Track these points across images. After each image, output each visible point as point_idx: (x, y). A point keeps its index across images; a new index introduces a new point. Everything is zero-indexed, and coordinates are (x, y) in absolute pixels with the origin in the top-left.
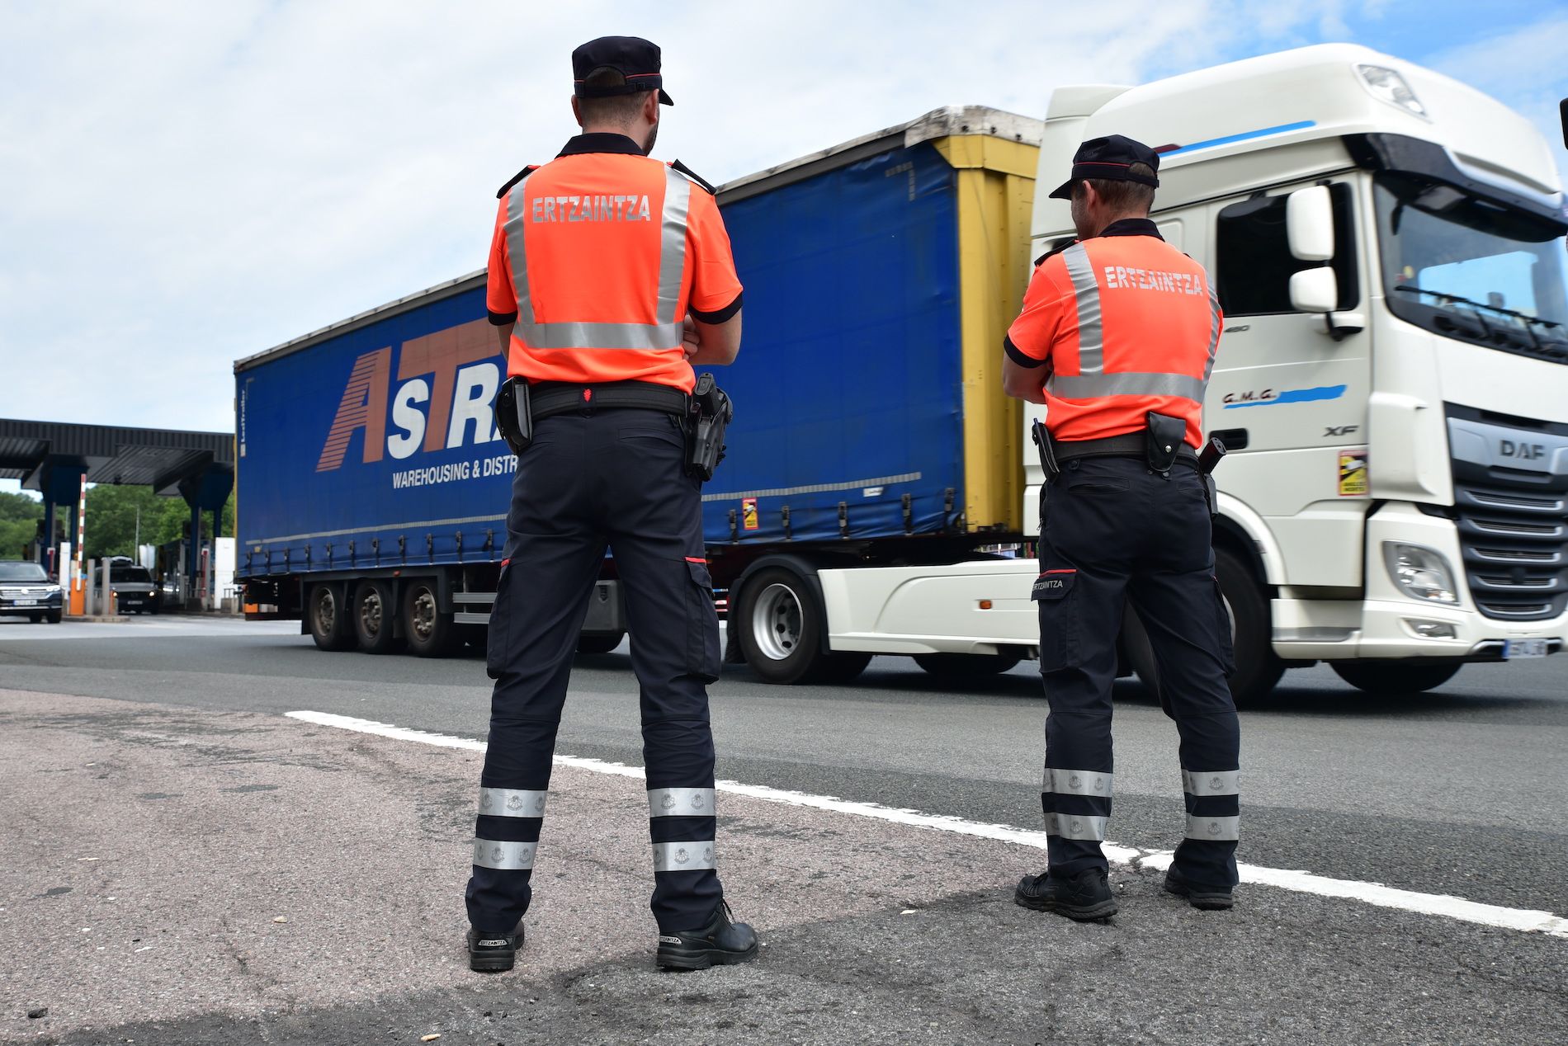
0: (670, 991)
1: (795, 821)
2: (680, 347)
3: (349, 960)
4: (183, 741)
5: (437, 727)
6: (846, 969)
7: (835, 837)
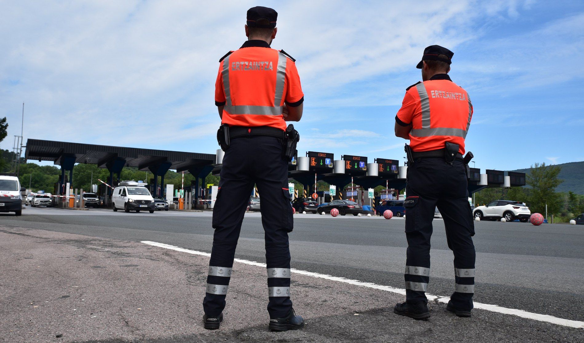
0: (273, 338)
1: (316, 282)
2: (282, 115)
3: (163, 323)
4: (107, 250)
5: (192, 248)
6: (335, 333)
7: (330, 289)
